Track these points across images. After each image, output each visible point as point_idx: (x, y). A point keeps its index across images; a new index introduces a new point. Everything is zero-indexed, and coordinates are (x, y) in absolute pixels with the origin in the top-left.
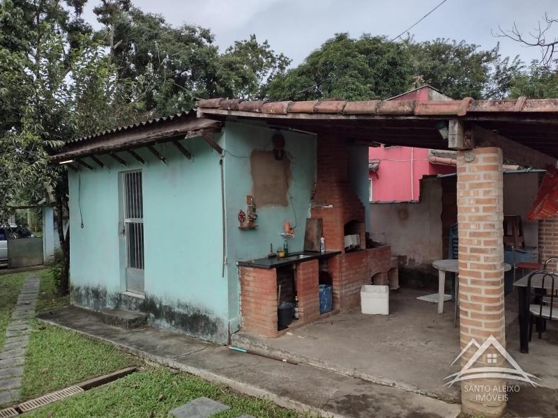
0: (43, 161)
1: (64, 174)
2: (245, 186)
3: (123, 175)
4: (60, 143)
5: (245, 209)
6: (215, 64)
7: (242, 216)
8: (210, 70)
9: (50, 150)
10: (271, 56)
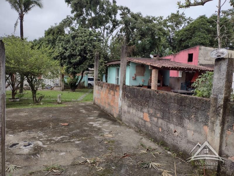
0: (104, 65)
1: (107, 68)
2: (134, 72)
3: (117, 69)
4: (107, 62)
5: (134, 76)
6: (155, 29)
7: (133, 77)
8: (153, 31)
9: (105, 63)
10: (184, 18)
